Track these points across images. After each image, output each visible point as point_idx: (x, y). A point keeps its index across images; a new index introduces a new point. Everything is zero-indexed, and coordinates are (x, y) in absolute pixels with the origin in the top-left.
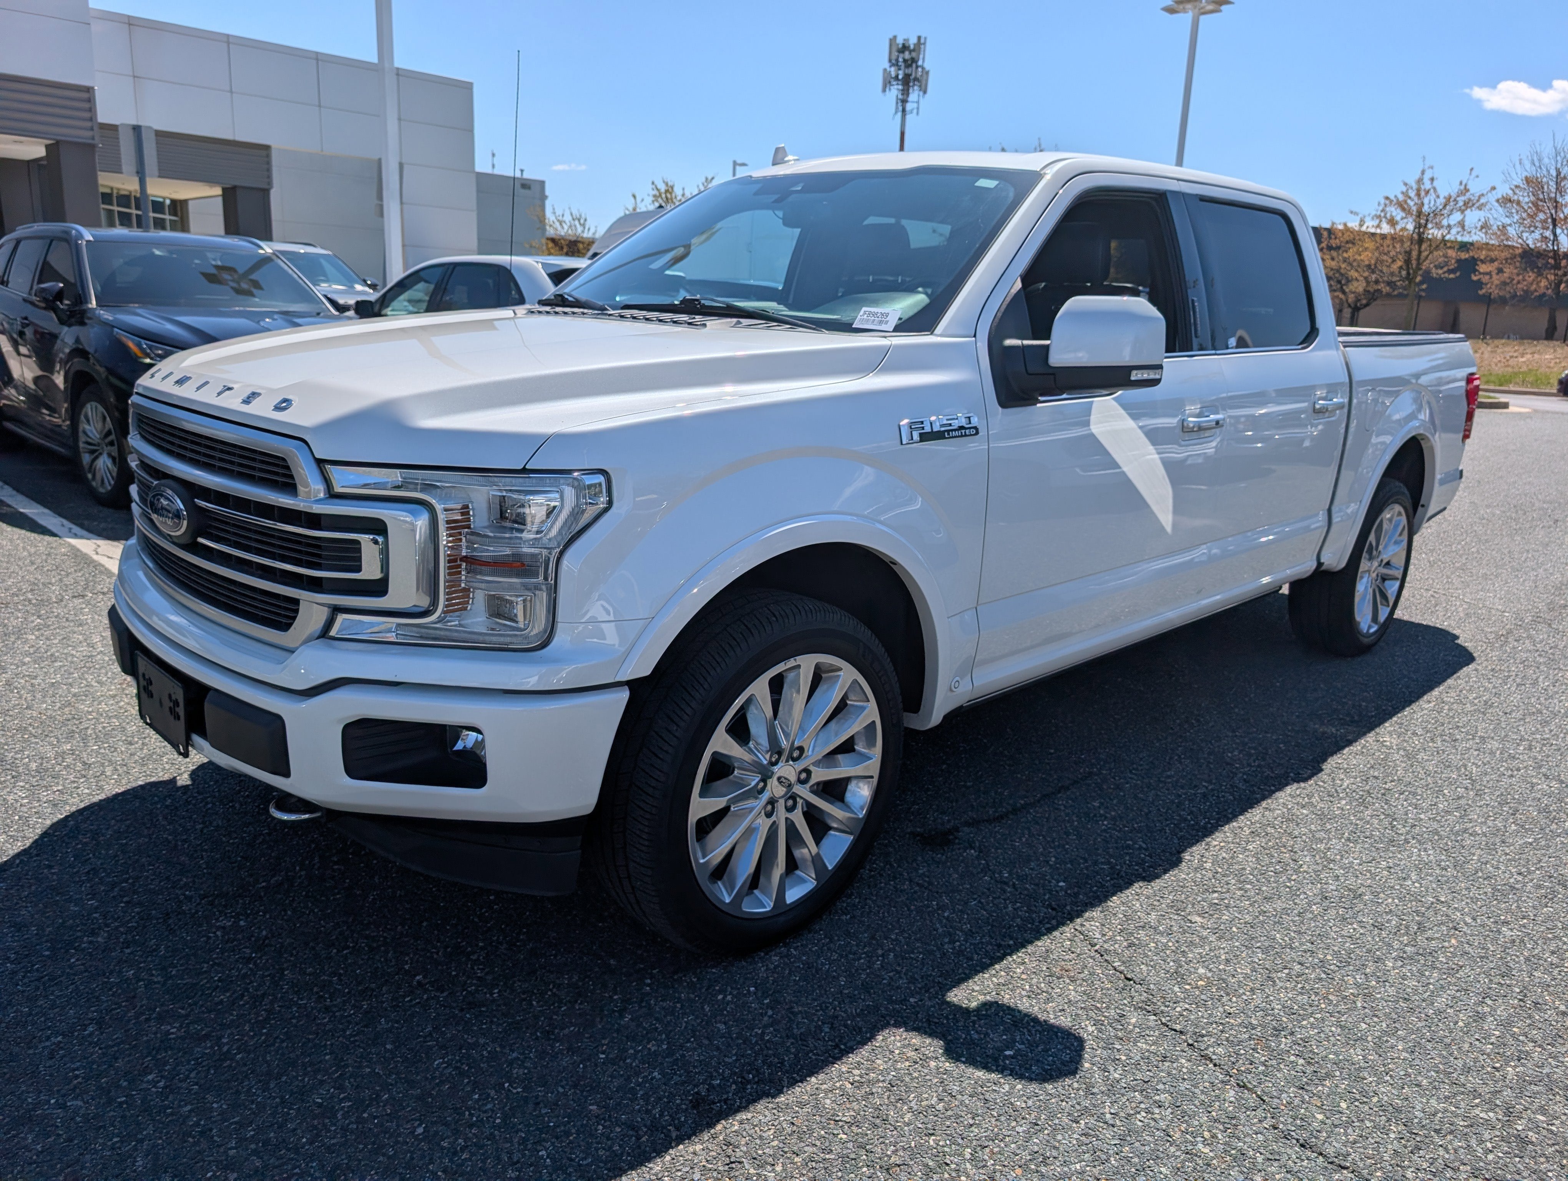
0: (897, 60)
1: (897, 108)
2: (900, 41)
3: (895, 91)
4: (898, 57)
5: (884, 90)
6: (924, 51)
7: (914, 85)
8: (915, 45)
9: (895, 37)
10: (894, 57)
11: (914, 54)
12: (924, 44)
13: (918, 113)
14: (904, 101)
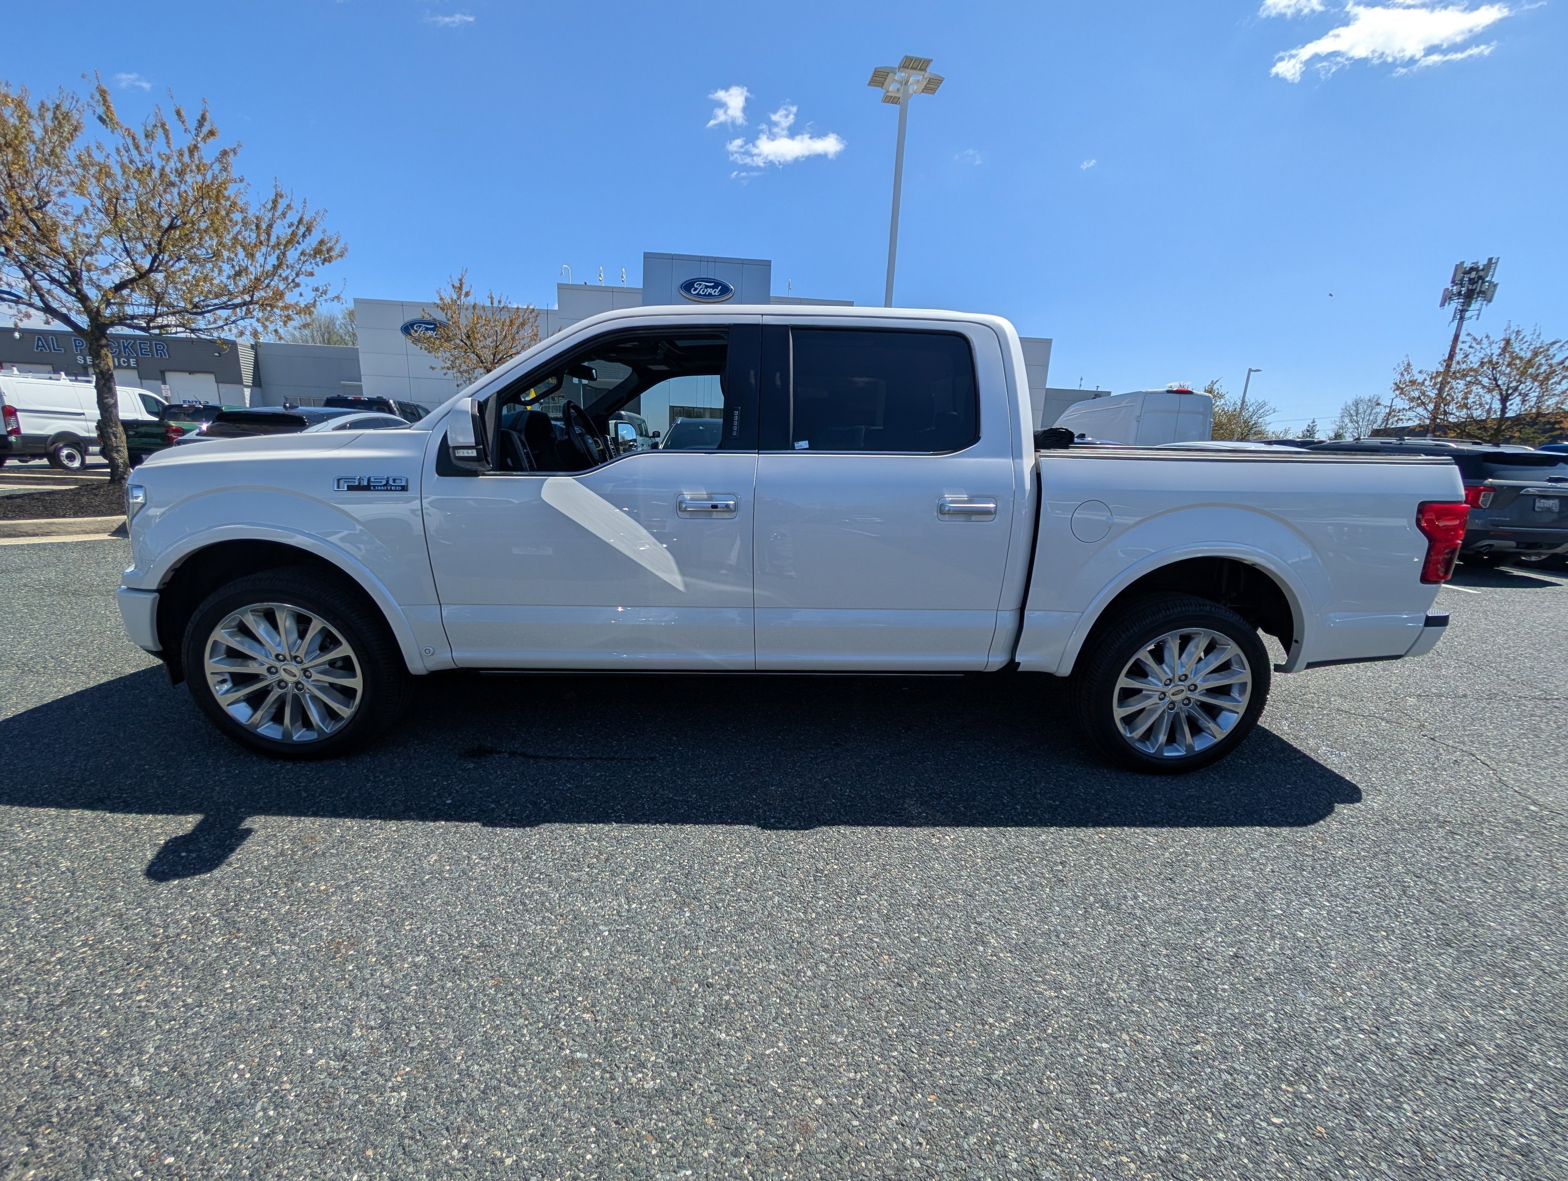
0: (1462, 280)
1: (1454, 317)
2: (1468, 265)
3: (1455, 304)
4: (1464, 277)
5: (1442, 305)
6: (1495, 269)
7: (1478, 297)
8: (1484, 265)
9: (1462, 263)
10: (1458, 278)
11: (1481, 273)
12: (1496, 263)
13: (1477, 319)
14: (1463, 311)
